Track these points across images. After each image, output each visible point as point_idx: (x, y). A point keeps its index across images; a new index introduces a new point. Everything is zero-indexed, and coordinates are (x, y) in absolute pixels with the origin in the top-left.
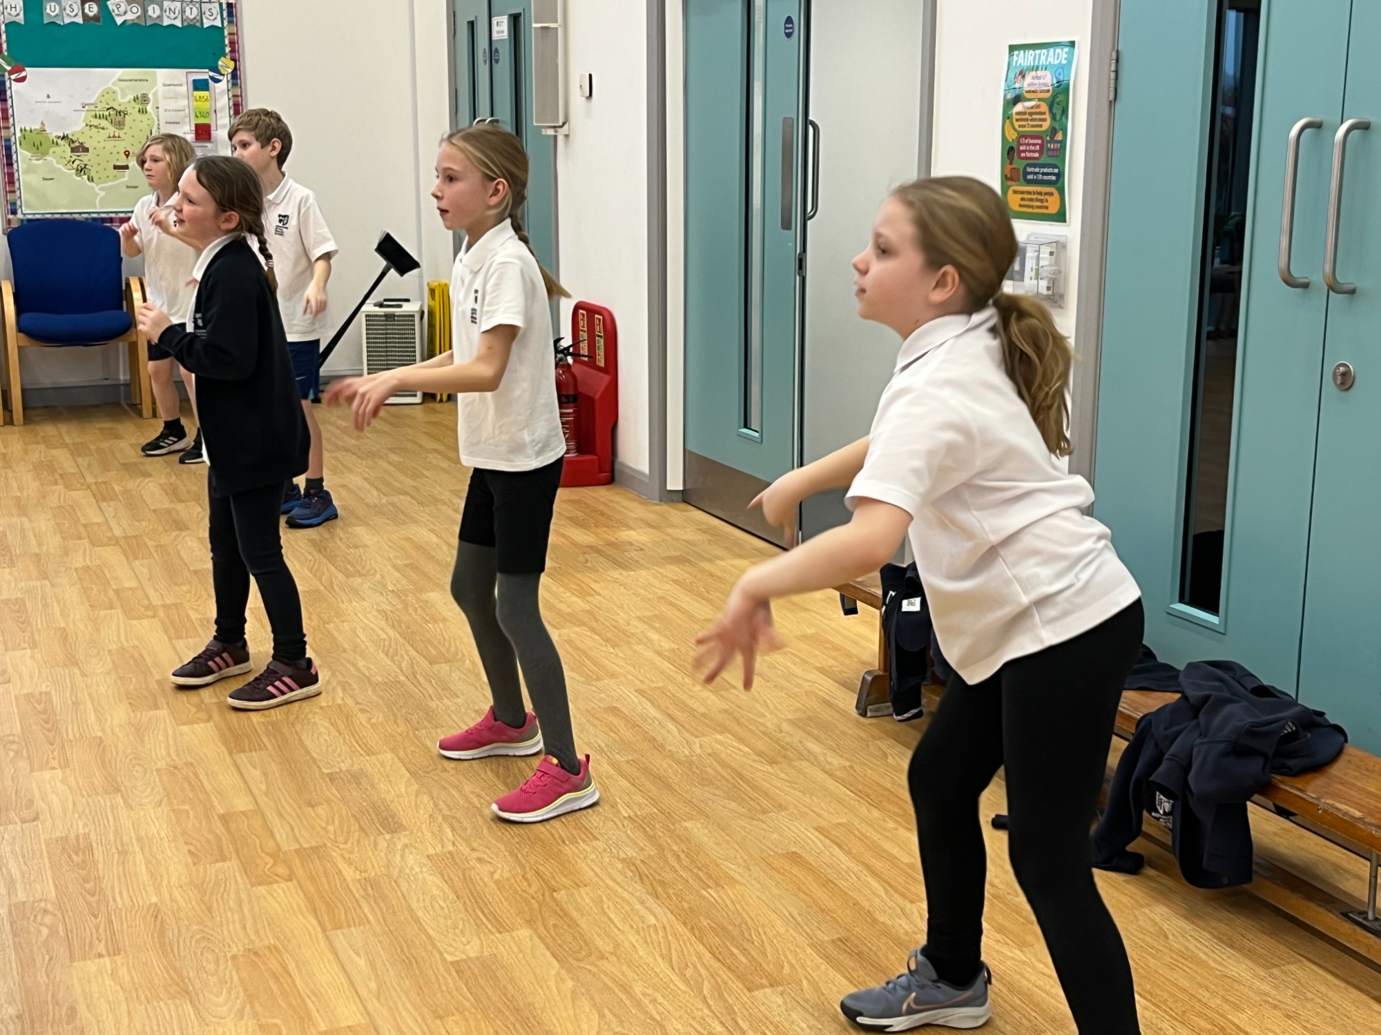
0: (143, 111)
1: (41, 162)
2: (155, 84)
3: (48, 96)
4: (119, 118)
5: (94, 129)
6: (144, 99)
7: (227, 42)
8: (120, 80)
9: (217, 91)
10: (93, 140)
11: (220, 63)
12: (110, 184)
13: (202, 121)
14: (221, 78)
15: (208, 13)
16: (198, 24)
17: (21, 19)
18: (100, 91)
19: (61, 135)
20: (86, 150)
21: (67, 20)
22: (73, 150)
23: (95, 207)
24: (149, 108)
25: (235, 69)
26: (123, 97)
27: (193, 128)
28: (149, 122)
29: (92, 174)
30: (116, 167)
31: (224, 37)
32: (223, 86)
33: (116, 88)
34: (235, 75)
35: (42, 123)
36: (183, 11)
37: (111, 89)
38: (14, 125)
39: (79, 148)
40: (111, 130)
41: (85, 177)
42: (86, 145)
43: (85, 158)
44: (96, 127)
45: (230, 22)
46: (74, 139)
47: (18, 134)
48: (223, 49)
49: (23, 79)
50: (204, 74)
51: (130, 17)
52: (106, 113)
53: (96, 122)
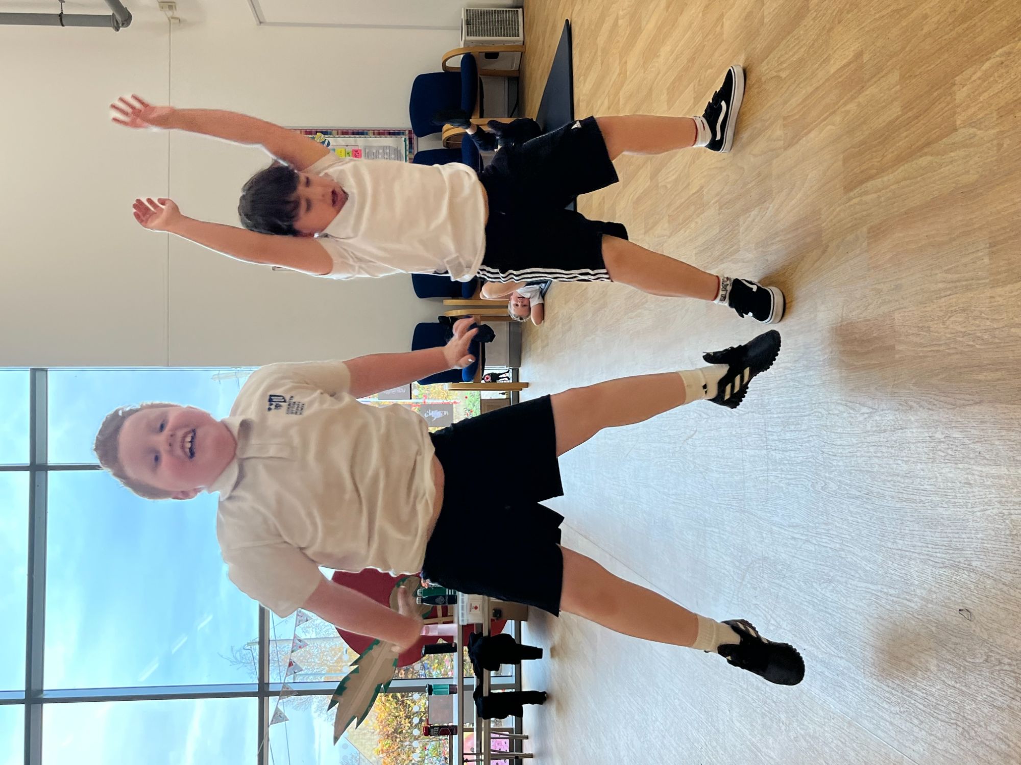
9: (335, 144)
13: (351, 153)
25: (322, 132)
32: (332, 141)
34: (325, 133)
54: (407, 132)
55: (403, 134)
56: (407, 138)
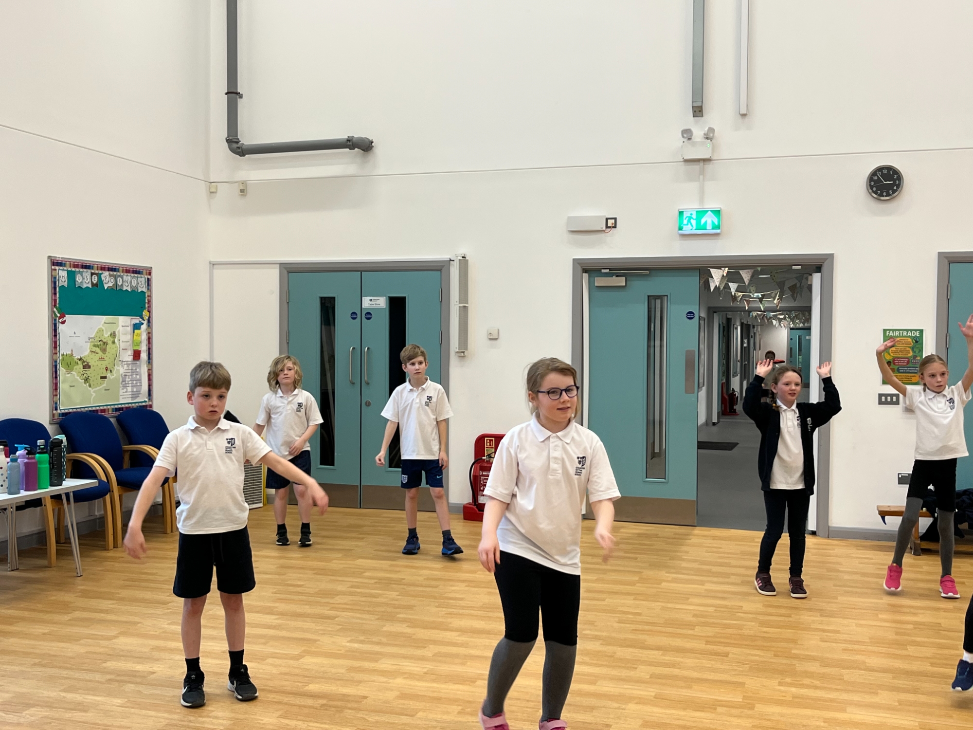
0: (114, 342)
1: (69, 375)
2: (118, 326)
3: (75, 333)
4: (104, 347)
5: (94, 354)
6: (113, 335)
7: (146, 301)
8: (105, 323)
9: (142, 330)
10: (93, 361)
11: (144, 313)
12: (98, 388)
13: (136, 348)
14: (143, 322)
15: (140, 284)
16: (136, 290)
17: (66, 284)
18: (96, 330)
19: (79, 357)
20: (89, 367)
21: (84, 286)
22: (84, 367)
23: (90, 404)
24: (116, 340)
25: (149, 317)
26: (106, 334)
27: (132, 353)
28: (116, 349)
29: (91, 382)
30: (102, 378)
31: (145, 298)
32: (144, 327)
33: (103, 328)
34: (149, 321)
35: (72, 351)
36: (131, 282)
37: (101, 328)
38: (59, 351)
39: (87, 366)
40: (101, 354)
41: (88, 384)
42: (90, 364)
43: (89, 372)
44: (94, 352)
45: (148, 289)
46: (85, 360)
47: (61, 358)
48: (145, 305)
49: (63, 323)
50: (137, 320)
51: (111, 284)
52: (99, 344)
53: (94, 349)
54: (150, 403)
55: (149, 399)
56: (147, 403)
